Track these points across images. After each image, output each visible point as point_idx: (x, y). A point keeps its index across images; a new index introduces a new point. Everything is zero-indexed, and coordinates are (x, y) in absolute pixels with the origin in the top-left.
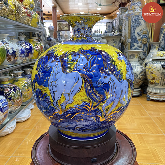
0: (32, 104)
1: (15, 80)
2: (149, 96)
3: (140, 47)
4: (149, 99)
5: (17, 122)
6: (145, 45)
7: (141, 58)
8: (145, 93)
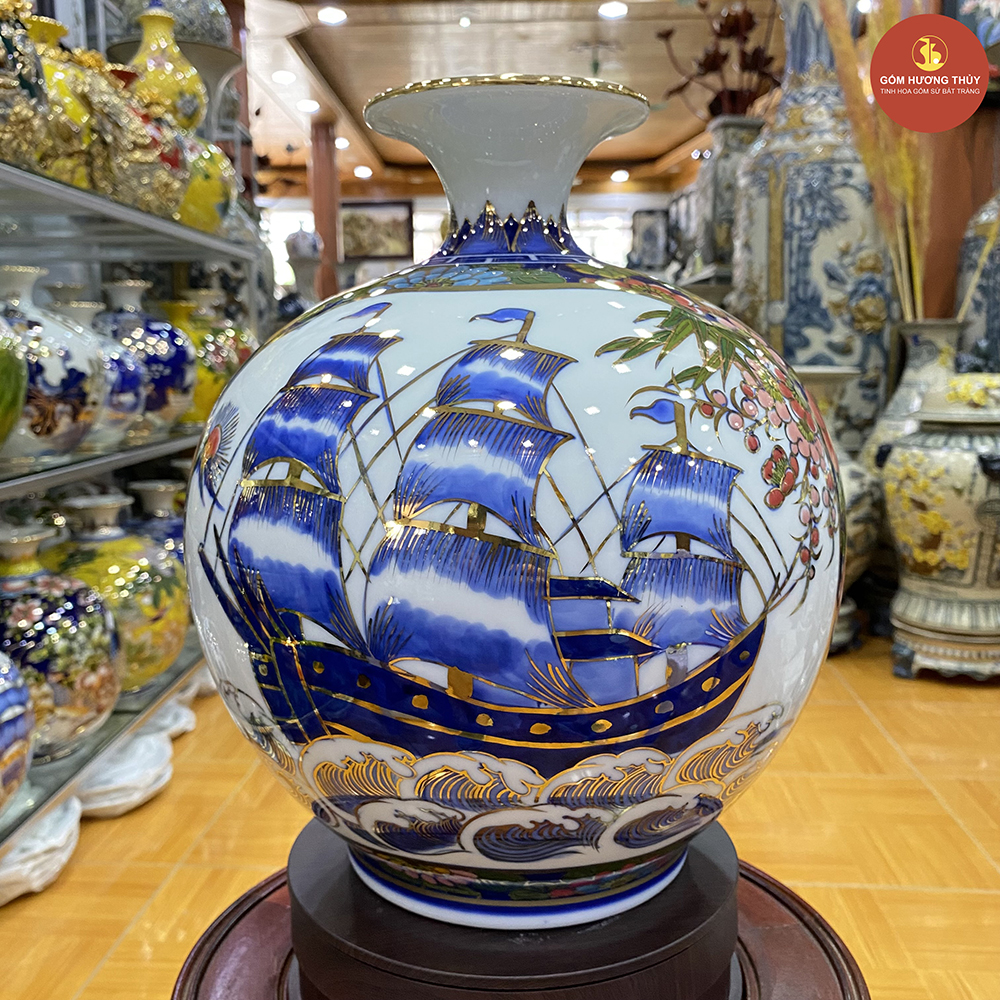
0: (181, 703)
1: (78, 552)
2: (906, 652)
3: (844, 350)
4: (904, 668)
5: (86, 819)
6: (874, 337)
7: (847, 419)
8: (879, 629)
